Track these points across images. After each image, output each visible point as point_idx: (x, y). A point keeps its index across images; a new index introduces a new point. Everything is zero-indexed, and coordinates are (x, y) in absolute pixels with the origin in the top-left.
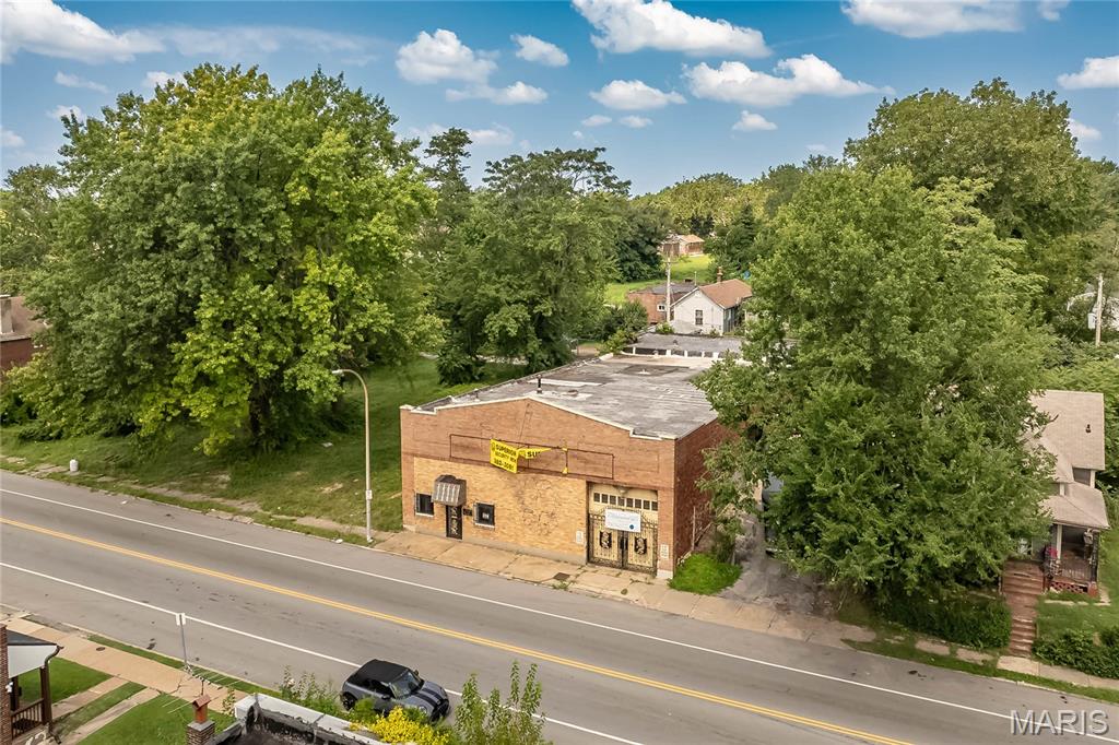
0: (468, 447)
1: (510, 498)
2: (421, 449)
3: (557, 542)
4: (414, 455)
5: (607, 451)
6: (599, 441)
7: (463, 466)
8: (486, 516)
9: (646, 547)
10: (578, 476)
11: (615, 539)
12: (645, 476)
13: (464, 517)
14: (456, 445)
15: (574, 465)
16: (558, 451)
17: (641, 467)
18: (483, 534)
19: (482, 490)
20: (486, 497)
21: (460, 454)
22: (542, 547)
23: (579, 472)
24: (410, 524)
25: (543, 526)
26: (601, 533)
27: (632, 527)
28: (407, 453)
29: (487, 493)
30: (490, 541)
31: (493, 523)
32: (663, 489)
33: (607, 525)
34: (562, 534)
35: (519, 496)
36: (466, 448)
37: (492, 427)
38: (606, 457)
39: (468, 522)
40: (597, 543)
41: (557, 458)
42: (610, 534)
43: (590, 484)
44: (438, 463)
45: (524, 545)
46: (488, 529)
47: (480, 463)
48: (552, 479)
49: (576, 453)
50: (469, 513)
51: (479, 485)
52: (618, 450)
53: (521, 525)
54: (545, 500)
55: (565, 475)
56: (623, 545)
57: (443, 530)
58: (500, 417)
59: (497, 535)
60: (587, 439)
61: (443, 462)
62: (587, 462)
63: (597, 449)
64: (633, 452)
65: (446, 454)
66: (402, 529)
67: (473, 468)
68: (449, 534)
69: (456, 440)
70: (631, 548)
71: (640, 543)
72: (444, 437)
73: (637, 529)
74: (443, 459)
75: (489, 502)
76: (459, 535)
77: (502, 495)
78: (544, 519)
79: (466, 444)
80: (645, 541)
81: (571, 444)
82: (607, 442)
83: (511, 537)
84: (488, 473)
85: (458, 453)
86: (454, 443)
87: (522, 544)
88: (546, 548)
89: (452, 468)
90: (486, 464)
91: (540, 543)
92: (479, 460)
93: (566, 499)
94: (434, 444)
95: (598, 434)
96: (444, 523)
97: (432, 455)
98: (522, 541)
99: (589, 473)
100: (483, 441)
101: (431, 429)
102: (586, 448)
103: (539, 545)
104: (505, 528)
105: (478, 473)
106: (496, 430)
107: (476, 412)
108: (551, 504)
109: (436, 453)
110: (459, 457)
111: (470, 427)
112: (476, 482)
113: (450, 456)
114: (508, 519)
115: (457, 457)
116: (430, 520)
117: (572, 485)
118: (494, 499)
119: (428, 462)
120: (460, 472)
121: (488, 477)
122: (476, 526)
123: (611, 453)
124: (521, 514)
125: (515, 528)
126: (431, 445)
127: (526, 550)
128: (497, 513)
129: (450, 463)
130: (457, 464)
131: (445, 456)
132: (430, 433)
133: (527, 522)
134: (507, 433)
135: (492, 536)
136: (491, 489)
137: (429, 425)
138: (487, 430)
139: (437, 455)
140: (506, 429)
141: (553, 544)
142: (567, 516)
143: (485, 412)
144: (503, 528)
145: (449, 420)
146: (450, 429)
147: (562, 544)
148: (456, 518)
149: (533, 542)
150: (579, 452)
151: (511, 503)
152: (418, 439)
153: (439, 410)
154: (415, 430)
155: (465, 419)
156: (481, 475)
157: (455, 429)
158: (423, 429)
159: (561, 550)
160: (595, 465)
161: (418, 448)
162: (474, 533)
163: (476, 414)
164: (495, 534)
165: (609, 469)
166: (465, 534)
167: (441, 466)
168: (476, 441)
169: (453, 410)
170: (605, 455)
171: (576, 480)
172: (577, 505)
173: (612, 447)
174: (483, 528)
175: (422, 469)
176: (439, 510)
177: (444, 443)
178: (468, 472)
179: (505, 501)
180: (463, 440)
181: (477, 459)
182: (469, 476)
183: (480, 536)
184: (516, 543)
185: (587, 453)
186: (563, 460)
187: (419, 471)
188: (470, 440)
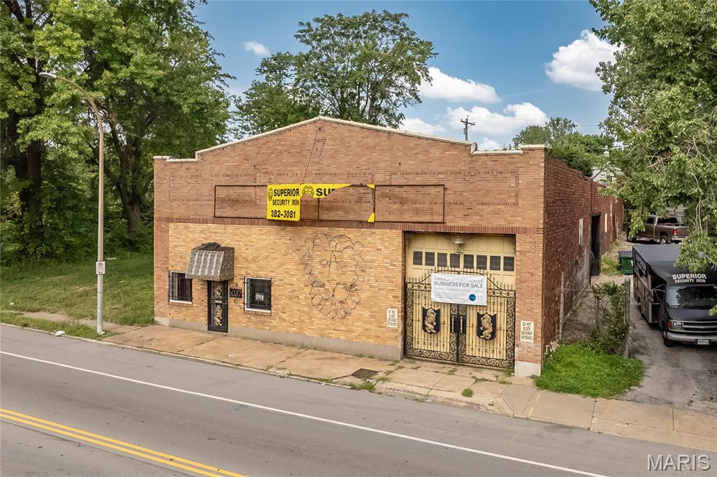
0: (237, 200)
1: (292, 267)
2: (179, 210)
3: (358, 327)
4: (170, 220)
5: (433, 181)
6: (423, 167)
7: (230, 228)
8: (259, 297)
9: (494, 327)
10: (390, 224)
11: (445, 319)
12: (497, 213)
13: (231, 301)
14: (223, 200)
15: (387, 209)
16: (362, 190)
17: (487, 199)
18: (255, 323)
19: (254, 260)
20: (261, 268)
21: (228, 212)
22: (338, 336)
23: (391, 218)
24: (163, 315)
25: (338, 305)
26: (425, 311)
27: (472, 297)
28: (160, 219)
29: (262, 263)
30: (265, 332)
31: (269, 307)
32: (525, 231)
33: (434, 297)
34: (366, 314)
35: (305, 263)
36: (234, 202)
37: (270, 168)
38: (433, 191)
39: (237, 307)
40: (417, 325)
41: (359, 201)
42: (438, 313)
43: (409, 236)
44: (199, 227)
45: (311, 333)
46: (262, 315)
47: (253, 220)
48: (353, 233)
49: (387, 190)
50: (238, 294)
51: (250, 254)
52: (452, 177)
53: (307, 305)
54: (342, 265)
55: (371, 225)
56: (458, 326)
57: (203, 320)
58: (281, 152)
59: (274, 323)
60: (403, 168)
61: (205, 226)
62: (403, 202)
63: (419, 180)
64: (477, 178)
65: (209, 212)
66: (153, 322)
67: (243, 229)
68: (211, 327)
69: (222, 193)
70: (471, 332)
71: (486, 323)
72: (206, 191)
73: (481, 299)
74: (205, 221)
75: (263, 275)
76: (224, 328)
77: (281, 265)
78: (341, 294)
79: (235, 196)
80: (494, 318)
81: (380, 178)
82: (434, 167)
83: (293, 323)
84: (263, 235)
85: (225, 210)
86: (220, 196)
87: (308, 333)
88: (342, 337)
89: (216, 233)
90: (261, 220)
91: (334, 330)
92: (253, 216)
93: (372, 261)
94: (195, 202)
95: (420, 157)
96: (205, 311)
97: (192, 217)
98: (309, 329)
99: (407, 217)
100: (258, 189)
101: (191, 181)
102: (402, 182)
103: (332, 333)
104: (285, 313)
105: (250, 236)
106: (275, 172)
107: (248, 150)
108: (351, 271)
109: (196, 214)
110: (226, 216)
111: (241, 172)
112: (247, 249)
113: (214, 216)
114: (290, 298)
115: (223, 216)
116: (187, 309)
117: (382, 239)
118: (271, 271)
119: (187, 228)
120: (226, 237)
121: (264, 240)
122: (246, 313)
123: (442, 183)
124: (308, 290)
125: (299, 310)
126: (191, 203)
127: (314, 342)
128: (275, 291)
129: (213, 226)
130: (223, 226)
131: (208, 217)
132: (189, 188)
133: (315, 301)
134: (290, 174)
135: (268, 326)
136: (267, 257)
137: (189, 176)
138: (263, 173)
139: (199, 217)
140: (289, 168)
141: (352, 331)
142: (374, 287)
143: (259, 148)
144: (282, 312)
145: (213, 166)
146: (214, 178)
147: (366, 329)
148: (221, 302)
149: (323, 329)
150: (392, 188)
151: (293, 275)
152: (174, 198)
153: (202, 154)
154: (172, 186)
155: (234, 162)
156: (254, 238)
157: (221, 178)
158: (181, 182)
159: (364, 339)
160: (418, 206)
161: (174, 211)
162: (243, 323)
163: (248, 152)
164: (271, 322)
165: (439, 208)
166: (231, 325)
167: (202, 232)
168: (250, 190)
169: (218, 151)
170: (433, 188)
171: (388, 231)
172: (388, 269)
173: (442, 173)
174: (256, 314)
175: (179, 238)
176: (198, 291)
177: (207, 198)
178: (237, 235)
179: (285, 272)
180: (231, 191)
181: (249, 216)
182: (238, 241)
183: (252, 326)
184: (299, 333)
185: (404, 188)
186: (369, 202)
187: (175, 242)
188: (240, 190)
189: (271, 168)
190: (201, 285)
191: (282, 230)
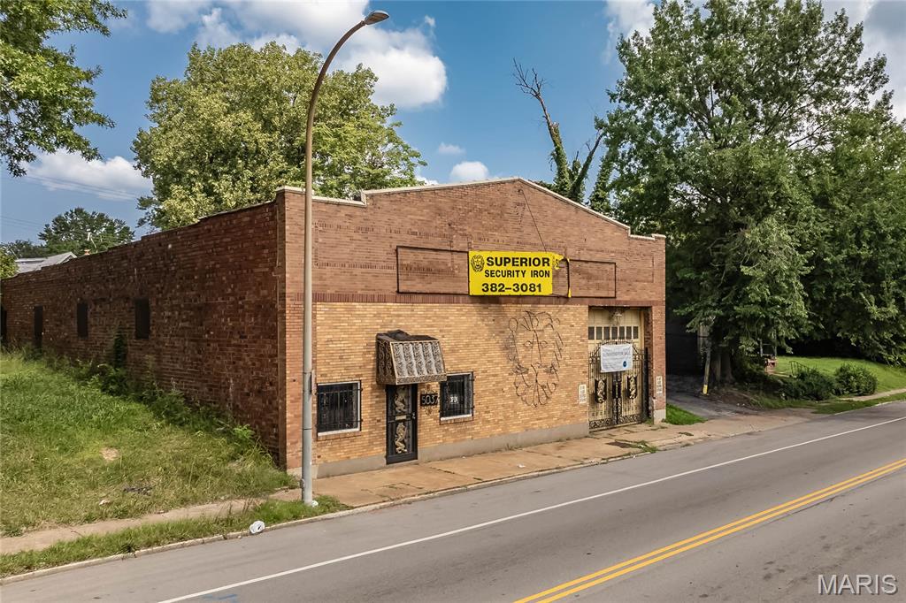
0: (429, 270)
1: (496, 354)
2: (334, 281)
4: (319, 297)
5: (608, 258)
6: (601, 245)
7: (420, 308)
8: (454, 399)
9: (636, 387)
10: (579, 299)
12: (644, 289)
13: (423, 413)
14: (409, 268)
15: (578, 284)
17: (639, 277)
18: (454, 435)
19: (453, 351)
20: (461, 360)
21: (417, 285)
22: (541, 425)
23: (581, 294)
25: (541, 390)
26: (597, 383)
27: (625, 364)
28: (300, 297)
29: (462, 353)
31: (470, 409)
33: (603, 369)
34: (564, 395)
35: (508, 348)
36: (426, 271)
38: (608, 268)
42: (605, 381)
44: (372, 308)
45: (515, 430)
46: (464, 421)
47: (451, 297)
48: (552, 310)
49: (578, 265)
50: (429, 400)
52: (619, 257)
53: (512, 398)
54: (542, 346)
55: (568, 300)
57: (380, 450)
59: (477, 428)
60: (588, 244)
61: (381, 306)
62: (589, 277)
63: (598, 257)
64: (633, 258)
65: (389, 286)
67: (437, 309)
69: (408, 258)
71: (632, 384)
72: (382, 252)
73: (629, 365)
74: (382, 299)
75: (463, 368)
76: (412, 454)
77: (484, 353)
78: (543, 377)
79: (425, 263)
80: (636, 380)
81: (573, 252)
82: (608, 246)
85: (413, 283)
86: (405, 262)
89: (399, 316)
90: (461, 298)
92: (451, 291)
94: (364, 270)
95: (599, 235)
97: (359, 292)
98: (514, 425)
99: (592, 293)
100: (455, 256)
101: (356, 236)
102: (588, 258)
104: (489, 412)
105: (447, 318)
106: (474, 235)
107: (441, 202)
110: (415, 291)
111: (433, 231)
112: (443, 337)
113: (398, 292)
114: (494, 393)
115: (411, 291)
116: (352, 441)
118: (473, 363)
120: (415, 321)
122: (441, 424)
123: (614, 261)
124: (512, 379)
125: (503, 406)
126: (358, 271)
127: (520, 440)
128: (478, 387)
129: (395, 306)
130: (409, 306)
131: (387, 293)
132: (354, 245)
133: (520, 391)
135: (469, 434)
136: (468, 344)
138: (461, 235)
139: (372, 293)
142: (570, 365)
143: (455, 201)
146: (394, 235)
147: (564, 411)
148: (404, 417)
149: (528, 421)
151: (498, 364)
153: (372, 196)
154: (320, 240)
155: (421, 216)
157: (406, 236)
158: (338, 236)
159: (562, 421)
160: (599, 282)
161: (326, 283)
162: (439, 439)
163: (440, 205)
164: (473, 429)
165: (612, 284)
168: (443, 256)
169: (398, 196)
170: (607, 265)
171: (579, 306)
172: (579, 345)
173: (612, 252)
174: (456, 423)
175: (336, 327)
177: (384, 264)
178: (429, 318)
179: (489, 361)
180: (420, 255)
181: (447, 291)
182: (432, 326)
183: (450, 440)
184: (504, 433)
188: (433, 255)
189: (470, 230)
191: (485, 308)
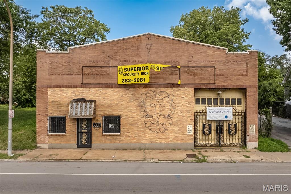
0: (97, 75)
1: (133, 109)
2: (55, 80)
3: (172, 136)
4: (49, 86)
5: (209, 64)
6: (204, 58)
7: (93, 90)
8: (112, 126)
9: (236, 129)
10: (188, 85)
11: (213, 128)
12: (239, 79)
13: (94, 130)
14: (88, 75)
15: (186, 78)
16: (173, 69)
17: (234, 73)
18: (110, 140)
19: (109, 107)
20: (113, 110)
21: (92, 81)
22: (161, 141)
23: (189, 82)
24: (44, 142)
25: (161, 126)
26: (204, 125)
27: (226, 117)
28: (42, 86)
29: (114, 108)
30: (117, 143)
31: (119, 131)
32: (251, 86)
33: (209, 119)
34: (176, 129)
35: (141, 106)
37: (118, 57)
38: (209, 69)
39: (97, 134)
40: (200, 132)
41: (172, 74)
42: (210, 125)
43: (197, 90)
44: (71, 90)
45: (145, 142)
46: (115, 135)
47: (108, 85)
48: (168, 90)
49: (186, 69)
50: (98, 125)
51: (106, 103)
52: (218, 63)
53: (143, 128)
54: (162, 106)
55: (178, 86)
56: (219, 131)
57: (74, 142)
58: (126, 49)
59: (122, 139)
60: (194, 59)
61: (75, 89)
62: (195, 74)
63: (202, 64)
64: (230, 64)
65: (79, 81)
66: (36, 147)
67: (102, 90)
68: (80, 145)
69: (87, 71)
70: (225, 132)
71: (232, 127)
72: (76, 69)
73: (230, 117)
74: (76, 87)
75: (115, 114)
76: (89, 144)
77: (127, 108)
78: (162, 120)
79: (96, 72)
80: (235, 125)
81: (182, 63)
82: (210, 58)
83: (134, 138)
84: (115, 92)
85: (90, 80)
86: (86, 72)
87: (143, 142)
88: (163, 142)
89: (84, 92)
90: (113, 85)
91: (159, 139)
92: (108, 83)
93: (179, 103)
94: (67, 76)
95: (203, 54)
96: (75, 137)
97: (65, 84)
98: (144, 140)
99: (197, 82)
100: (111, 69)
101: (65, 64)
102: (194, 65)
103: (157, 141)
104: (129, 133)
105: (107, 93)
106: (122, 60)
107: (105, 48)
108: (167, 109)
109: (68, 83)
110: (90, 83)
111: (100, 59)
112: (104, 101)
113: (82, 84)
114: (132, 125)
115: (88, 83)
116: (62, 137)
117: (184, 93)
118: (120, 112)
119: (61, 90)
120: (90, 94)
121: (115, 95)
122: (103, 135)
123: (213, 66)
124: (143, 120)
125: (137, 131)
126: (65, 76)
127: (147, 146)
128: (122, 122)
129: (81, 89)
130: (88, 89)
131: (77, 84)
132: (63, 68)
133: (147, 125)
134: (131, 61)
135: (118, 141)
136: (117, 105)
137: (63, 61)
138: (114, 60)
139: (71, 84)
140: (130, 58)
141: (169, 138)
142: (180, 115)
143: (112, 47)
144: (127, 133)
145: (81, 56)
146: (82, 62)
147: (176, 136)
148: (86, 131)
149: (152, 139)
150: (189, 68)
151: (134, 113)
152: (52, 73)
153: (72, 49)
154: (50, 66)
155: (95, 54)
156: (109, 95)
157: (86, 62)
158: (57, 64)
159: (175, 141)
160: (202, 76)
161: (52, 81)
162: (102, 141)
163: (104, 49)
164: (120, 139)
165: (212, 77)
166: (94, 143)
167: (73, 92)
168: (104, 69)
169: (84, 48)
170: (209, 68)
171: (187, 88)
172: (188, 106)
173: (213, 61)
174: (110, 135)
175: (56, 97)
176: (70, 126)
177: (77, 73)
178: (98, 93)
179: (129, 112)
180: (93, 70)
181: (106, 83)
182: (99, 97)
183: (108, 142)
184: (138, 143)
185: (195, 68)
186: (177, 75)
187: (53, 99)
188: (100, 69)
189: (120, 58)
190: (73, 122)
191: (127, 89)
